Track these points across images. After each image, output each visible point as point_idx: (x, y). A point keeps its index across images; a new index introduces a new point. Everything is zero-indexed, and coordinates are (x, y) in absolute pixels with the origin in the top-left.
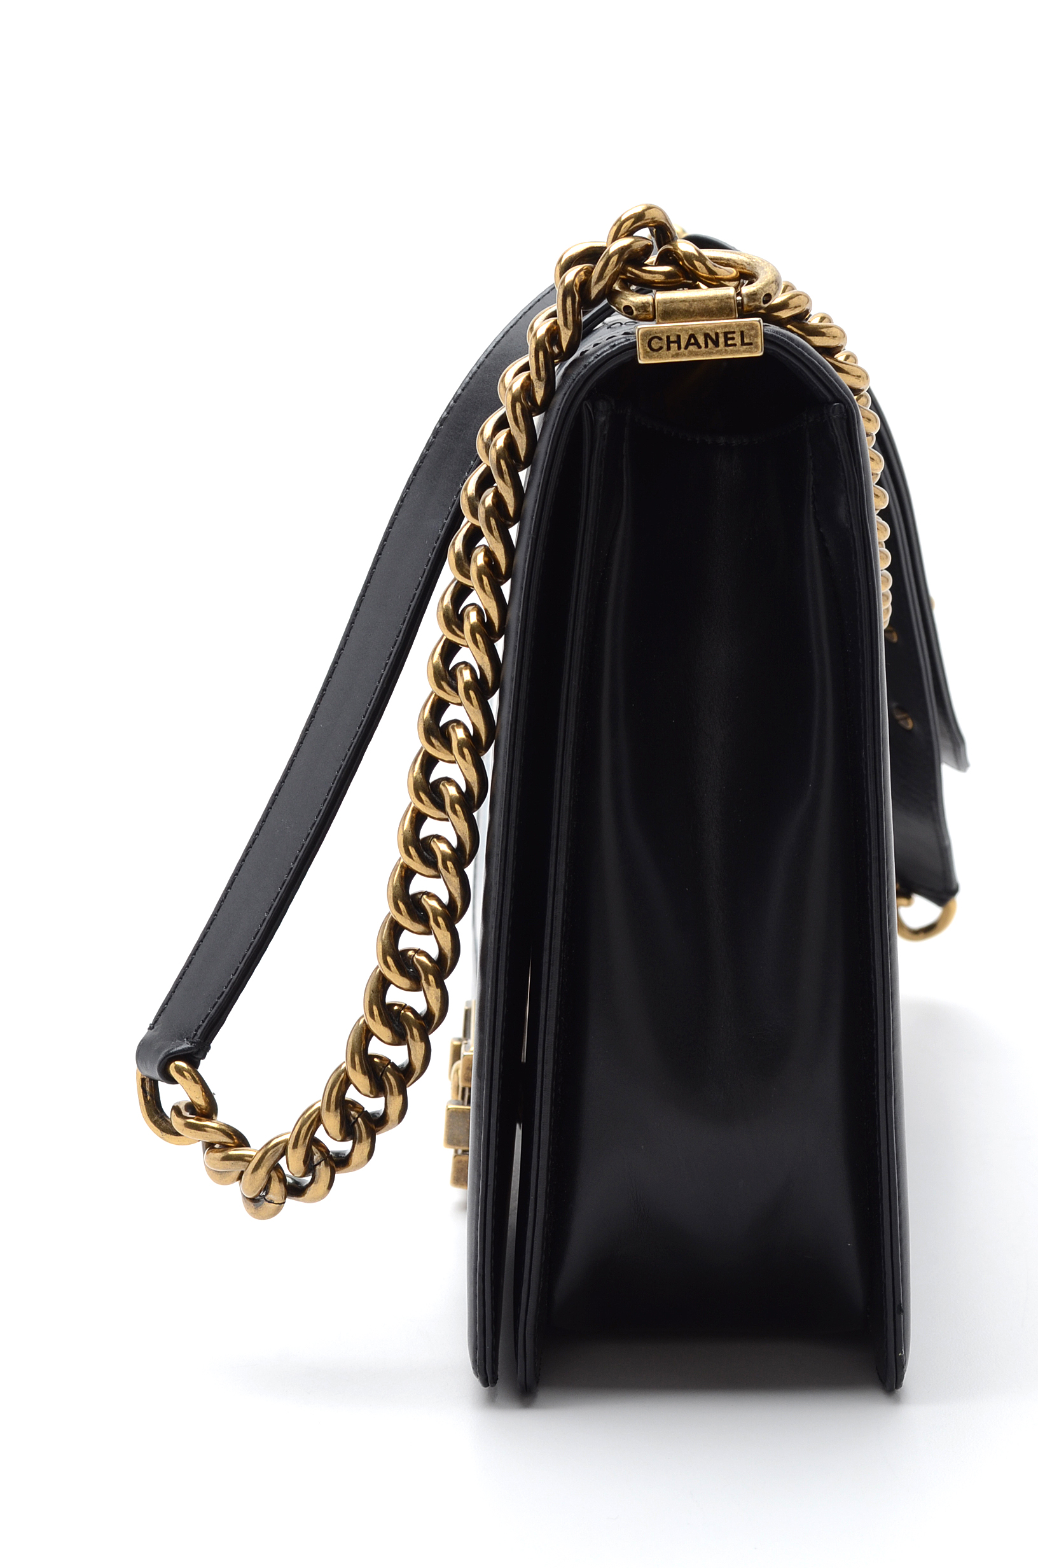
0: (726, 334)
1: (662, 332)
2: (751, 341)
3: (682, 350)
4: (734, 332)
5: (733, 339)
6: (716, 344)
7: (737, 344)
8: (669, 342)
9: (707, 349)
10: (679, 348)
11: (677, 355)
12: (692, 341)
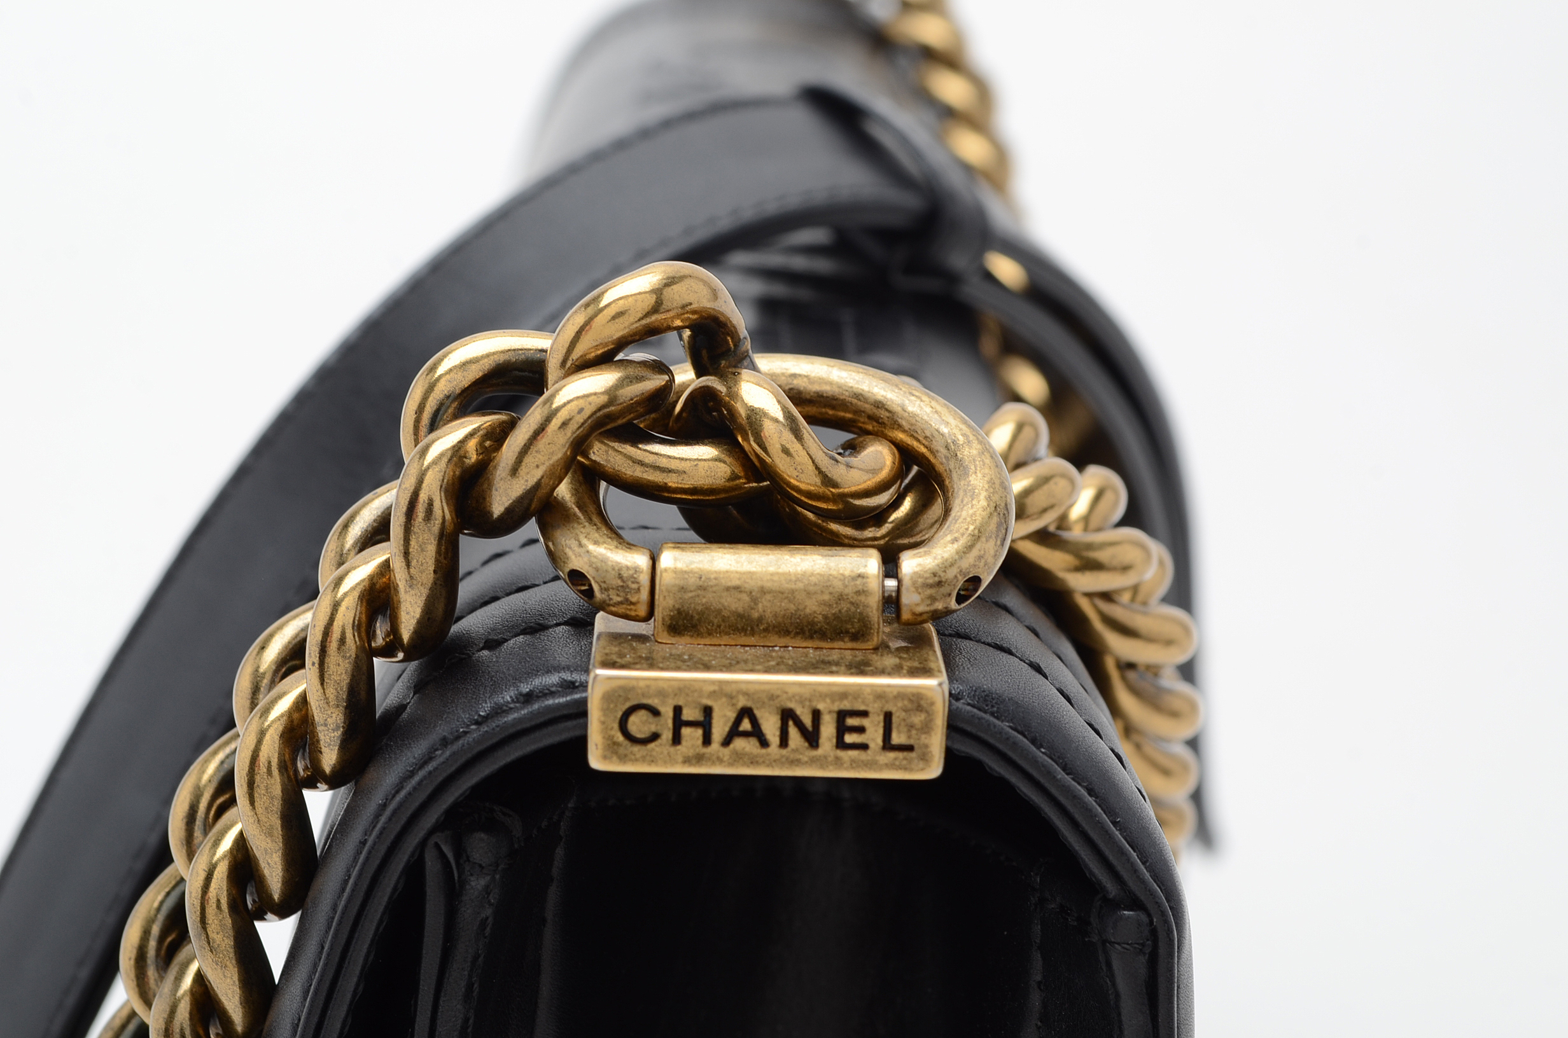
0: (842, 715)
1: (662, 694)
2: (911, 742)
3: (715, 746)
4: (864, 714)
5: (861, 730)
6: (812, 738)
7: (872, 745)
8: (679, 723)
9: (784, 752)
10: (707, 740)
11: (699, 759)
12: (746, 725)
